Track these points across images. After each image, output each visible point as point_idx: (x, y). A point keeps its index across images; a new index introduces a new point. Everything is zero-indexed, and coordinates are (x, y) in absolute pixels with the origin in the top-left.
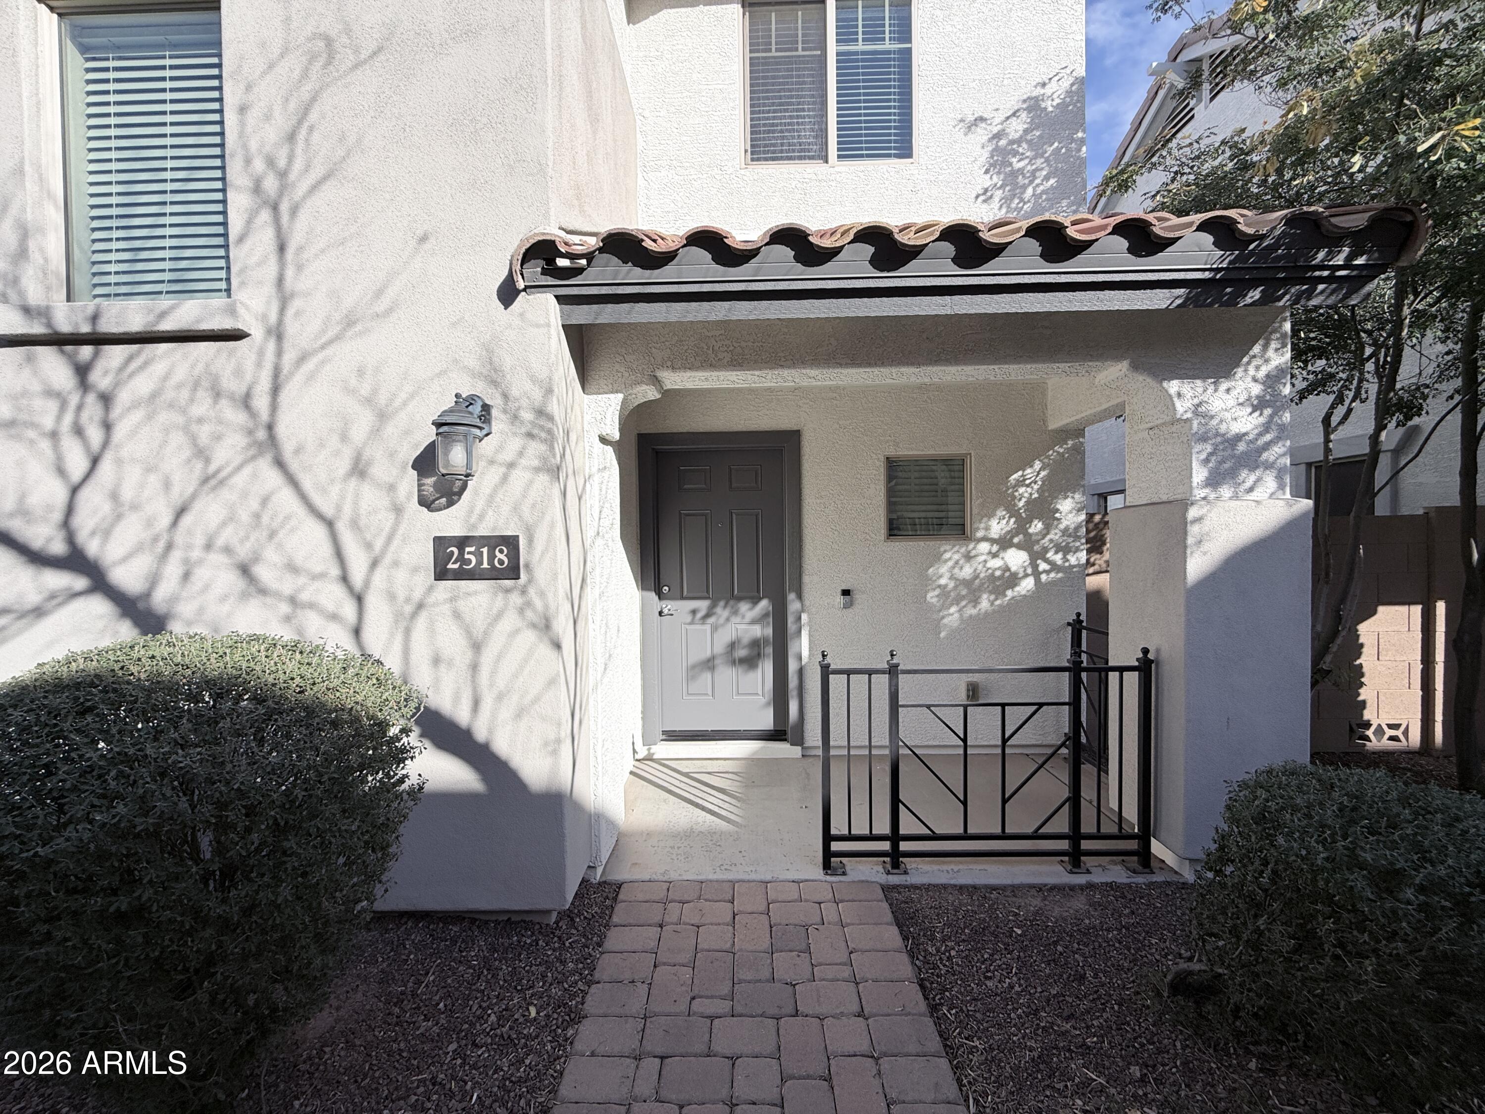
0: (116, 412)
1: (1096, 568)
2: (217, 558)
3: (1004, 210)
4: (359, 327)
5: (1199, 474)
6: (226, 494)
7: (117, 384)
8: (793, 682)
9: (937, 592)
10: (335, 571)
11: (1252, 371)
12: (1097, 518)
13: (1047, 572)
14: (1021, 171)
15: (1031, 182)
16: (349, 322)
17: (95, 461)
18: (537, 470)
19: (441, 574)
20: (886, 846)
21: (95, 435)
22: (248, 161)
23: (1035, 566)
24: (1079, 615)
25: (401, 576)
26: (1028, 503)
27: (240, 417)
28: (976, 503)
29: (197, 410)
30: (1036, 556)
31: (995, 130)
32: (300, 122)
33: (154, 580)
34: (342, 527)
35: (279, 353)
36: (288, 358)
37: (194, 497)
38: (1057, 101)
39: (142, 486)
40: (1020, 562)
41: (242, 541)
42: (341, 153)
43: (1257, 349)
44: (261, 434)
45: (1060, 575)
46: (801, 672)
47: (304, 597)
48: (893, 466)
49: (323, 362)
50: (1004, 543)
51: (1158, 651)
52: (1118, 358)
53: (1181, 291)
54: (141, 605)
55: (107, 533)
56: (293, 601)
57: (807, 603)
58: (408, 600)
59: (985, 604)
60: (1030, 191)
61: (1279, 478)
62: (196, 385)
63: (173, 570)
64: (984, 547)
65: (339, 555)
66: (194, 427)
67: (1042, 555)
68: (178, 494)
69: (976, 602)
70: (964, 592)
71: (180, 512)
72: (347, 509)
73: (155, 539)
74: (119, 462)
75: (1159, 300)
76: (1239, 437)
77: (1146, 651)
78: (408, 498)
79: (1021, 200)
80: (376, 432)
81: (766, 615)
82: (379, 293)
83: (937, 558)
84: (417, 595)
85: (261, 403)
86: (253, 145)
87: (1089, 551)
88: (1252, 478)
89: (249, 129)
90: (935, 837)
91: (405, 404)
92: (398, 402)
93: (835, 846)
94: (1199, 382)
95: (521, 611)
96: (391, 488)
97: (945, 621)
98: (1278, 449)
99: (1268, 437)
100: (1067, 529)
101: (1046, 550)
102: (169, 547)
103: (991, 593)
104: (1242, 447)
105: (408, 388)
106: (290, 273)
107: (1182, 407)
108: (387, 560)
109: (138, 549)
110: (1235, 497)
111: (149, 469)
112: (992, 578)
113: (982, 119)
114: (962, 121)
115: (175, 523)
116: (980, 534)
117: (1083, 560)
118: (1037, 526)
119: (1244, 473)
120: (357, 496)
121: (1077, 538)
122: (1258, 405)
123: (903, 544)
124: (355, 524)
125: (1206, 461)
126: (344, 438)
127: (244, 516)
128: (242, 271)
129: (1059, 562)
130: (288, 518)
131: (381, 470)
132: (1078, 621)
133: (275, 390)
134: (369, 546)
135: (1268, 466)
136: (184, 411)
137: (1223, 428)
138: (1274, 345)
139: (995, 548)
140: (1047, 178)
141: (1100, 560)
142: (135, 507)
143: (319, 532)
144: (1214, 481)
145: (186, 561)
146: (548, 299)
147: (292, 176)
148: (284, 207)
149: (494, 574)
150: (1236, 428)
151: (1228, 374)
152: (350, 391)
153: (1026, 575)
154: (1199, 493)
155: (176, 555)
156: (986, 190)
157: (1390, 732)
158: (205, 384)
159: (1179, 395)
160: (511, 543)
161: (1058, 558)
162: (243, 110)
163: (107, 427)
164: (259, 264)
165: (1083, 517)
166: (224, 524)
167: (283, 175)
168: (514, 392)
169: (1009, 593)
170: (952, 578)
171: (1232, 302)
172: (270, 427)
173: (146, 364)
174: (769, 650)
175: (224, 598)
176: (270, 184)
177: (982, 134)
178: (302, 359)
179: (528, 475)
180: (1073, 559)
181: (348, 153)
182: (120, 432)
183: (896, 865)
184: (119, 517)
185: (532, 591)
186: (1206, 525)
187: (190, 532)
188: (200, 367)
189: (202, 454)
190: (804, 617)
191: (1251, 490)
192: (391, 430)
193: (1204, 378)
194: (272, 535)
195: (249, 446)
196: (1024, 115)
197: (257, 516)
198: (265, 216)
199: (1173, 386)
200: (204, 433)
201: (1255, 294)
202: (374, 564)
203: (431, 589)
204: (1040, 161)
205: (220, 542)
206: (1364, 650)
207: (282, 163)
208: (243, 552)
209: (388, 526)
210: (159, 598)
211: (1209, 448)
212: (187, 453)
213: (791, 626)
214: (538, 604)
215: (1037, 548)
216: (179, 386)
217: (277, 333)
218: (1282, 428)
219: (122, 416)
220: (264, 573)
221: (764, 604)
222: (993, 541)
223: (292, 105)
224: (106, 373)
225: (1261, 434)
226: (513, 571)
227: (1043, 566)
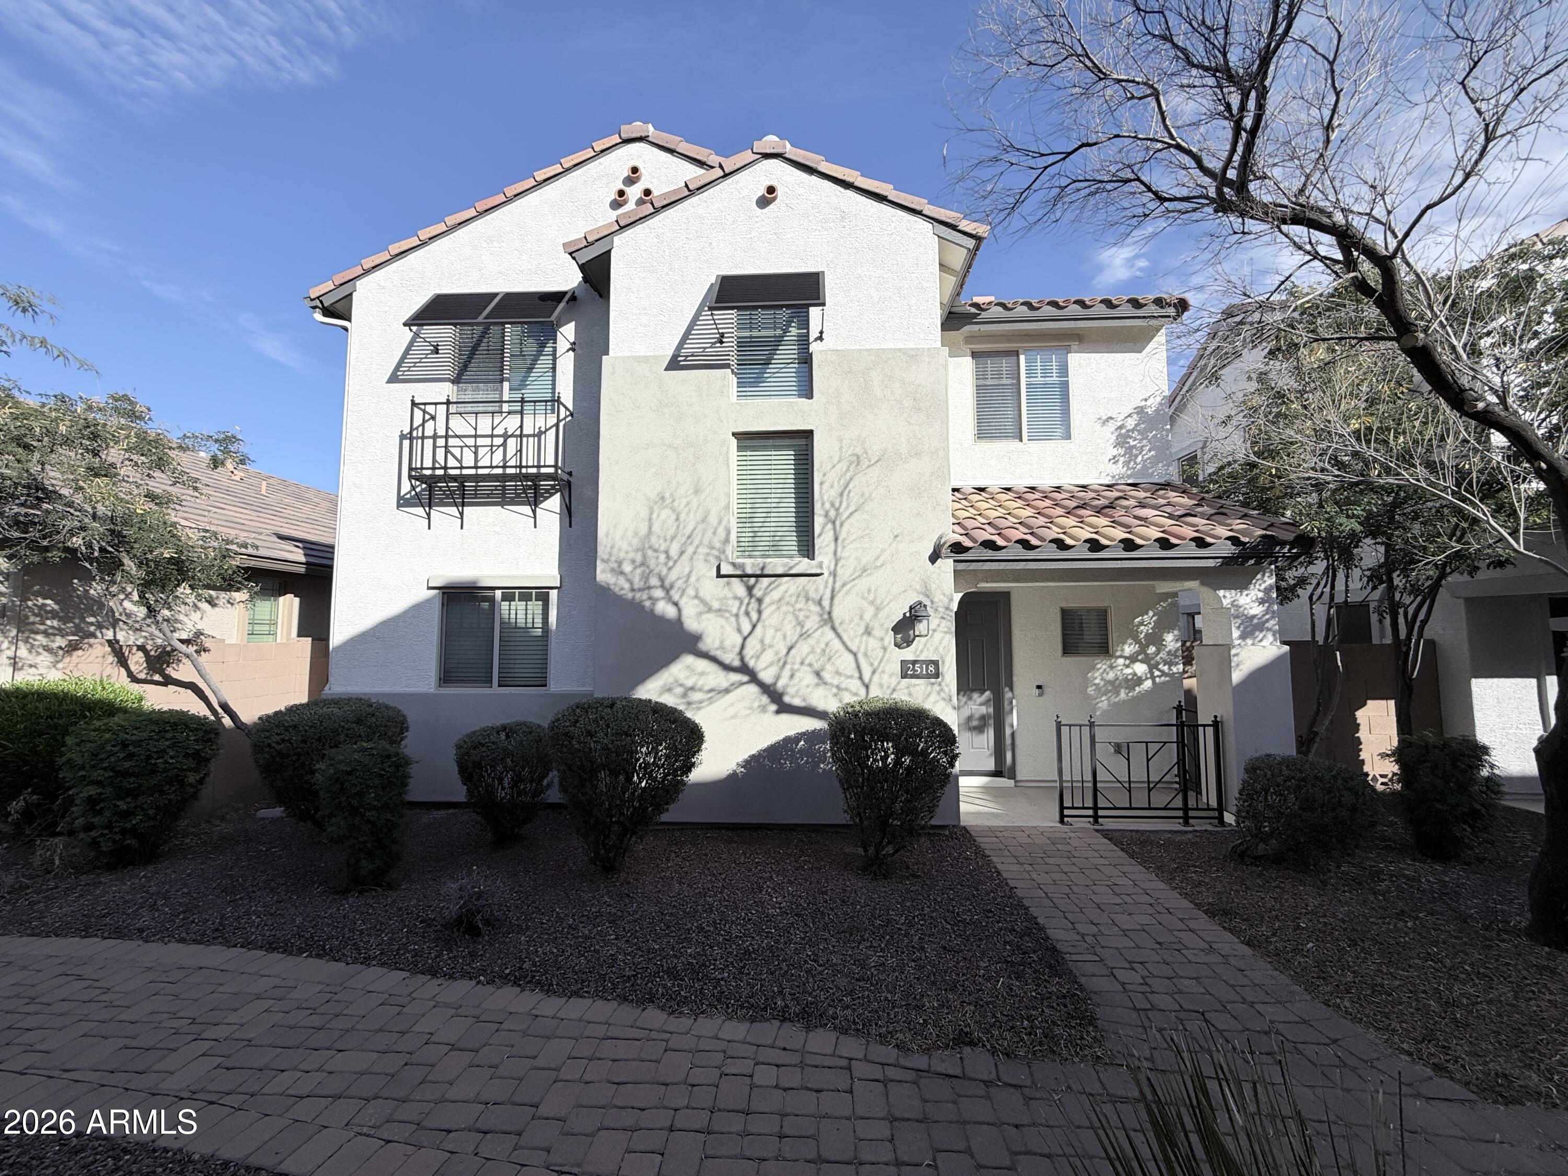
0: (763, 606)
1: (1189, 674)
2: (805, 668)
3: (1125, 468)
4: (869, 572)
5: (1236, 634)
6: (811, 641)
7: (765, 594)
8: (1008, 741)
9: (1094, 687)
10: (857, 675)
11: (1257, 586)
12: (1188, 644)
13: (1160, 677)
14: (1134, 446)
15: (1141, 453)
16: (864, 570)
17: (754, 627)
18: (946, 632)
19: (904, 675)
20: (1090, 812)
21: (754, 616)
22: (823, 504)
23: (1152, 673)
24: (1180, 702)
25: (886, 677)
26: (1146, 635)
27: (817, 609)
28: (1115, 635)
29: (798, 606)
30: (1152, 667)
31: (1119, 424)
32: (845, 488)
33: (778, 677)
34: (860, 656)
35: (834, 582)
36: (838, 585)
37: (796, 642)
38: (1154, 409)
39: (774, 637)
40: (1143, 670)
41: (817, 661)
42: (862, 500)
43: (1259, 576)
44: (826, 616)
45: (1167, 679)
46: (1013, 734)
47: (843, 686)
48: (1065, 613)
49: (854, 586)
50: (1133, 659)
51: (1222, 717)
52: (1194, 580)
53: (1220, 560)
54: (772, 688)
55: (758, 657)
56: (838, 687)
57: (1016, 693)
58: (888, 687)
59: (1123, 695)
60: (1140, 458)
61: (1274, 635)
62: (798, 596)
63: (786, 673)
64: (1121, 661)
65: (858, 667)
66: (797, 613)
67: (1156, 666)
68: (789, 642)
69: (1118, 693)
70: (1110, 688)
71: (790, 648)
72: (862, 649)
73: (779, 660)
74: (764, 627)
75: (1210, 563)
76: (1254, 616)
77: (1216, 717)
78: (890, 643)
79: (1135, 463)
80: (876, 615)
81: (989, 700)
82: (877, 558)
83: (1093, 668)
84: (892, 686)
85: (826, 603)
86: (825, 498)
87: (1184, 664)
88: (1261, 636)
89: (824, 491)
90: (1115, 808)
91: (888, 604)
92: (885, 603)
93: (1066, 812)
94: (1233, 591)
95: (939, 693)
96: (882, 639)
97: (1100, 705)
98: (1272, 622)
99: (1267, 617)
100: (1170, 651)
101: (1158, 664)
102: (785, 663)
103: (1126, 688)
104: (1255, 621)
105: (890, 597)
106: (839, 549)
107: (1226, 602)
108: (880, 670)
109: (771, 664)
110: (1253, 644)
111: (777, 630)
112: (1126, 680)
113: (1111, 418)
114: (1100, 419)
115: (788, 653)
116: (1118, 654)
117: (1181, 670)
118: (1152, 649)
119: (1257, 633)
120: (867, 642)
121: (1176, 657)
122: (1262, 602)
123: (1073, 658)
124: (866, 655)
125: (1238, 627)
126: (861, 618)
127: (819, 651)
128: (820, 548)
129: (1167, 671)
130: (837, 652)
131: (877, 632)
132: (1180, 706)
133: (832, 598)
134: (872, 664)
135: (1269, 630)
136: (793, 606)
137: (1246, 612)
138: (1267, 574)
139: (1127, 662)
140: (1150, 451)
141: (1191, 669)
142: (771, 646)
143: (851, 658)
144: (1243, 637)
145: (792, 669)
146: (950, 562)
147: (841, 510)
148: (838, 523)
149: (928, 676)
150: (1253, 612)
151: (1246, 588)
152: (864, 598)
153: (1147, 679)
154: (1237, 642)
155: (788, 667)
156: (1115, 457)
157: (1381, 780)
158: (803, 594)
159: (1224, 597)
160: (936, 663)
161: (1166, 668)
162: (821, 484)
163: (760, 612)
164: (827, 545)
165: (1179, 644)
166: (808, 654)
167: (837, 510)
168: (936, 600)
169: (1137, 689)
170: (1102, 679)
171: (1243, 564)
172: (830, 613)
173: (778, 586)
174: (991, 722)
175: (808, 686)
176: (832, 513)
177: (1112, 426)
178: (844, 585)
179: (942, 635)
180: (1175, 669)
181: (866, 500)
182: (765, 615)
183: (1096, 822)
184: (764, 650)
185: (943, 684)
186: (1240, 658)
187: (794, 657)
188: (800, 588)
189: (801, 624)
190: (1014, 702)
191: (1261, 641)
192: (882, 615)
193: (1236, 589)
194: (829, 659)
195: (819, 621)
196: (1135, 416)
197: (824, 651)
198: (830, 526)
199: (1221, 593)
200: (801, 615)
201: (1252, 562)
202: (874, 672)
203: (899, 683)
204: (1145, 442)
205: (807, 662)
206: (1361, 727)
207: (837, 505)
208: (817, 666)
209: (881, 654)
210: (780, 685)
211: (1240, 621)
212: (794, 623)
213: (1007, 708)
214: (946, 689)
215: (1152, 662)
216: (791, 596)
217: (834, 574)
218: (1274, 612)
219: (766, 607)
220: (826, 675)
221: (988, 693)
222: (1126, 658)
223: (842, 482)
224: (760, 590)
225: (1264, 615)
226: (937, 675)
227: (1157, 673)
